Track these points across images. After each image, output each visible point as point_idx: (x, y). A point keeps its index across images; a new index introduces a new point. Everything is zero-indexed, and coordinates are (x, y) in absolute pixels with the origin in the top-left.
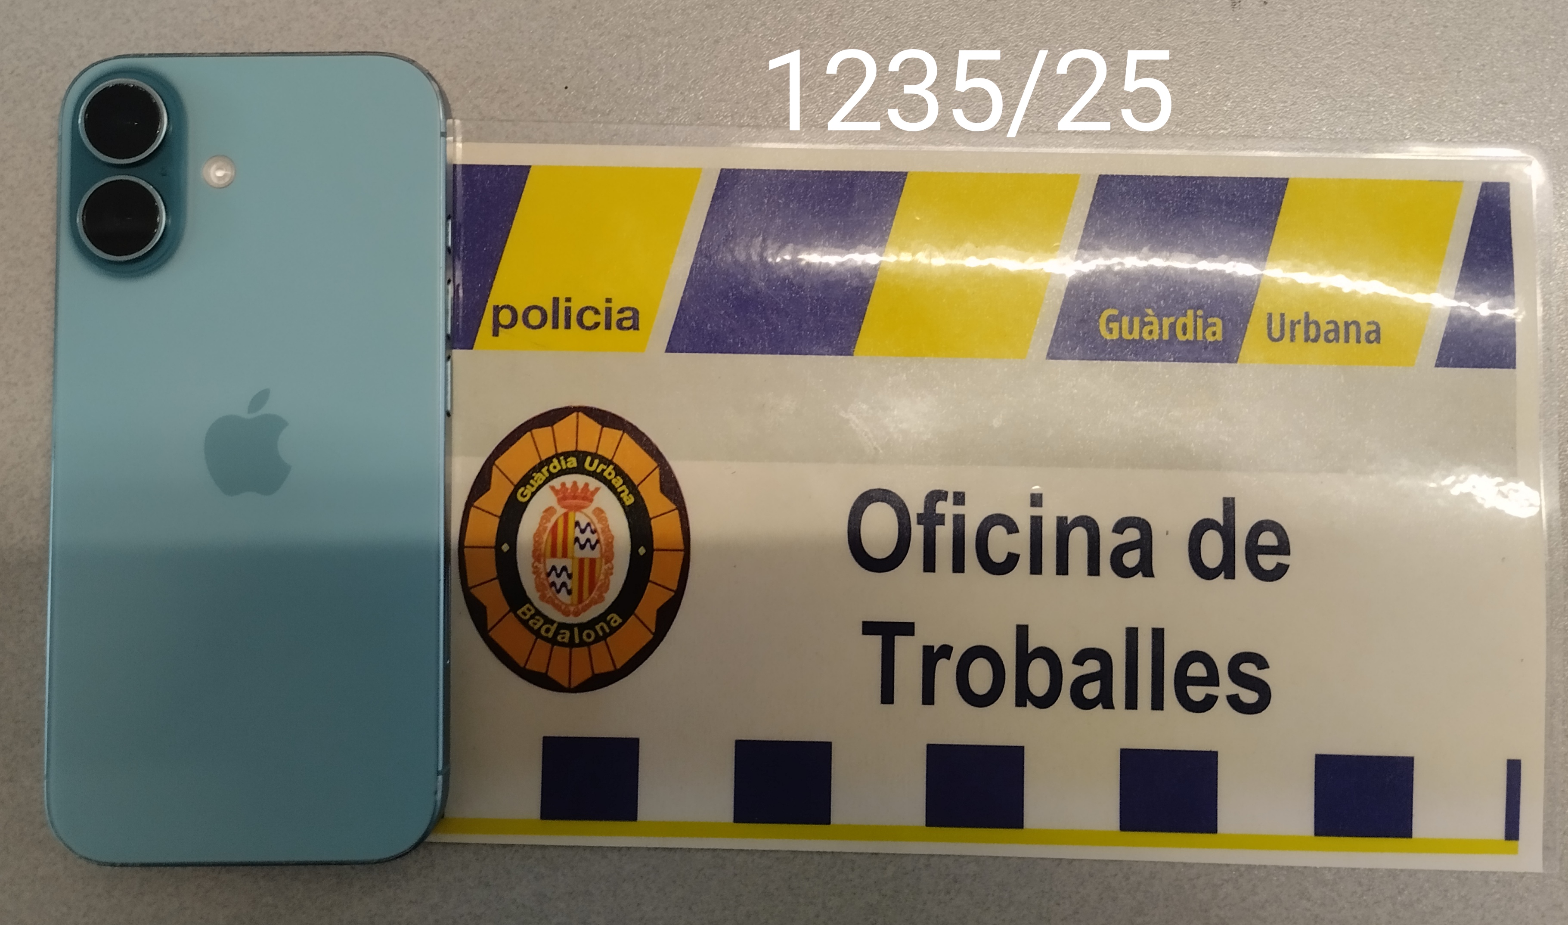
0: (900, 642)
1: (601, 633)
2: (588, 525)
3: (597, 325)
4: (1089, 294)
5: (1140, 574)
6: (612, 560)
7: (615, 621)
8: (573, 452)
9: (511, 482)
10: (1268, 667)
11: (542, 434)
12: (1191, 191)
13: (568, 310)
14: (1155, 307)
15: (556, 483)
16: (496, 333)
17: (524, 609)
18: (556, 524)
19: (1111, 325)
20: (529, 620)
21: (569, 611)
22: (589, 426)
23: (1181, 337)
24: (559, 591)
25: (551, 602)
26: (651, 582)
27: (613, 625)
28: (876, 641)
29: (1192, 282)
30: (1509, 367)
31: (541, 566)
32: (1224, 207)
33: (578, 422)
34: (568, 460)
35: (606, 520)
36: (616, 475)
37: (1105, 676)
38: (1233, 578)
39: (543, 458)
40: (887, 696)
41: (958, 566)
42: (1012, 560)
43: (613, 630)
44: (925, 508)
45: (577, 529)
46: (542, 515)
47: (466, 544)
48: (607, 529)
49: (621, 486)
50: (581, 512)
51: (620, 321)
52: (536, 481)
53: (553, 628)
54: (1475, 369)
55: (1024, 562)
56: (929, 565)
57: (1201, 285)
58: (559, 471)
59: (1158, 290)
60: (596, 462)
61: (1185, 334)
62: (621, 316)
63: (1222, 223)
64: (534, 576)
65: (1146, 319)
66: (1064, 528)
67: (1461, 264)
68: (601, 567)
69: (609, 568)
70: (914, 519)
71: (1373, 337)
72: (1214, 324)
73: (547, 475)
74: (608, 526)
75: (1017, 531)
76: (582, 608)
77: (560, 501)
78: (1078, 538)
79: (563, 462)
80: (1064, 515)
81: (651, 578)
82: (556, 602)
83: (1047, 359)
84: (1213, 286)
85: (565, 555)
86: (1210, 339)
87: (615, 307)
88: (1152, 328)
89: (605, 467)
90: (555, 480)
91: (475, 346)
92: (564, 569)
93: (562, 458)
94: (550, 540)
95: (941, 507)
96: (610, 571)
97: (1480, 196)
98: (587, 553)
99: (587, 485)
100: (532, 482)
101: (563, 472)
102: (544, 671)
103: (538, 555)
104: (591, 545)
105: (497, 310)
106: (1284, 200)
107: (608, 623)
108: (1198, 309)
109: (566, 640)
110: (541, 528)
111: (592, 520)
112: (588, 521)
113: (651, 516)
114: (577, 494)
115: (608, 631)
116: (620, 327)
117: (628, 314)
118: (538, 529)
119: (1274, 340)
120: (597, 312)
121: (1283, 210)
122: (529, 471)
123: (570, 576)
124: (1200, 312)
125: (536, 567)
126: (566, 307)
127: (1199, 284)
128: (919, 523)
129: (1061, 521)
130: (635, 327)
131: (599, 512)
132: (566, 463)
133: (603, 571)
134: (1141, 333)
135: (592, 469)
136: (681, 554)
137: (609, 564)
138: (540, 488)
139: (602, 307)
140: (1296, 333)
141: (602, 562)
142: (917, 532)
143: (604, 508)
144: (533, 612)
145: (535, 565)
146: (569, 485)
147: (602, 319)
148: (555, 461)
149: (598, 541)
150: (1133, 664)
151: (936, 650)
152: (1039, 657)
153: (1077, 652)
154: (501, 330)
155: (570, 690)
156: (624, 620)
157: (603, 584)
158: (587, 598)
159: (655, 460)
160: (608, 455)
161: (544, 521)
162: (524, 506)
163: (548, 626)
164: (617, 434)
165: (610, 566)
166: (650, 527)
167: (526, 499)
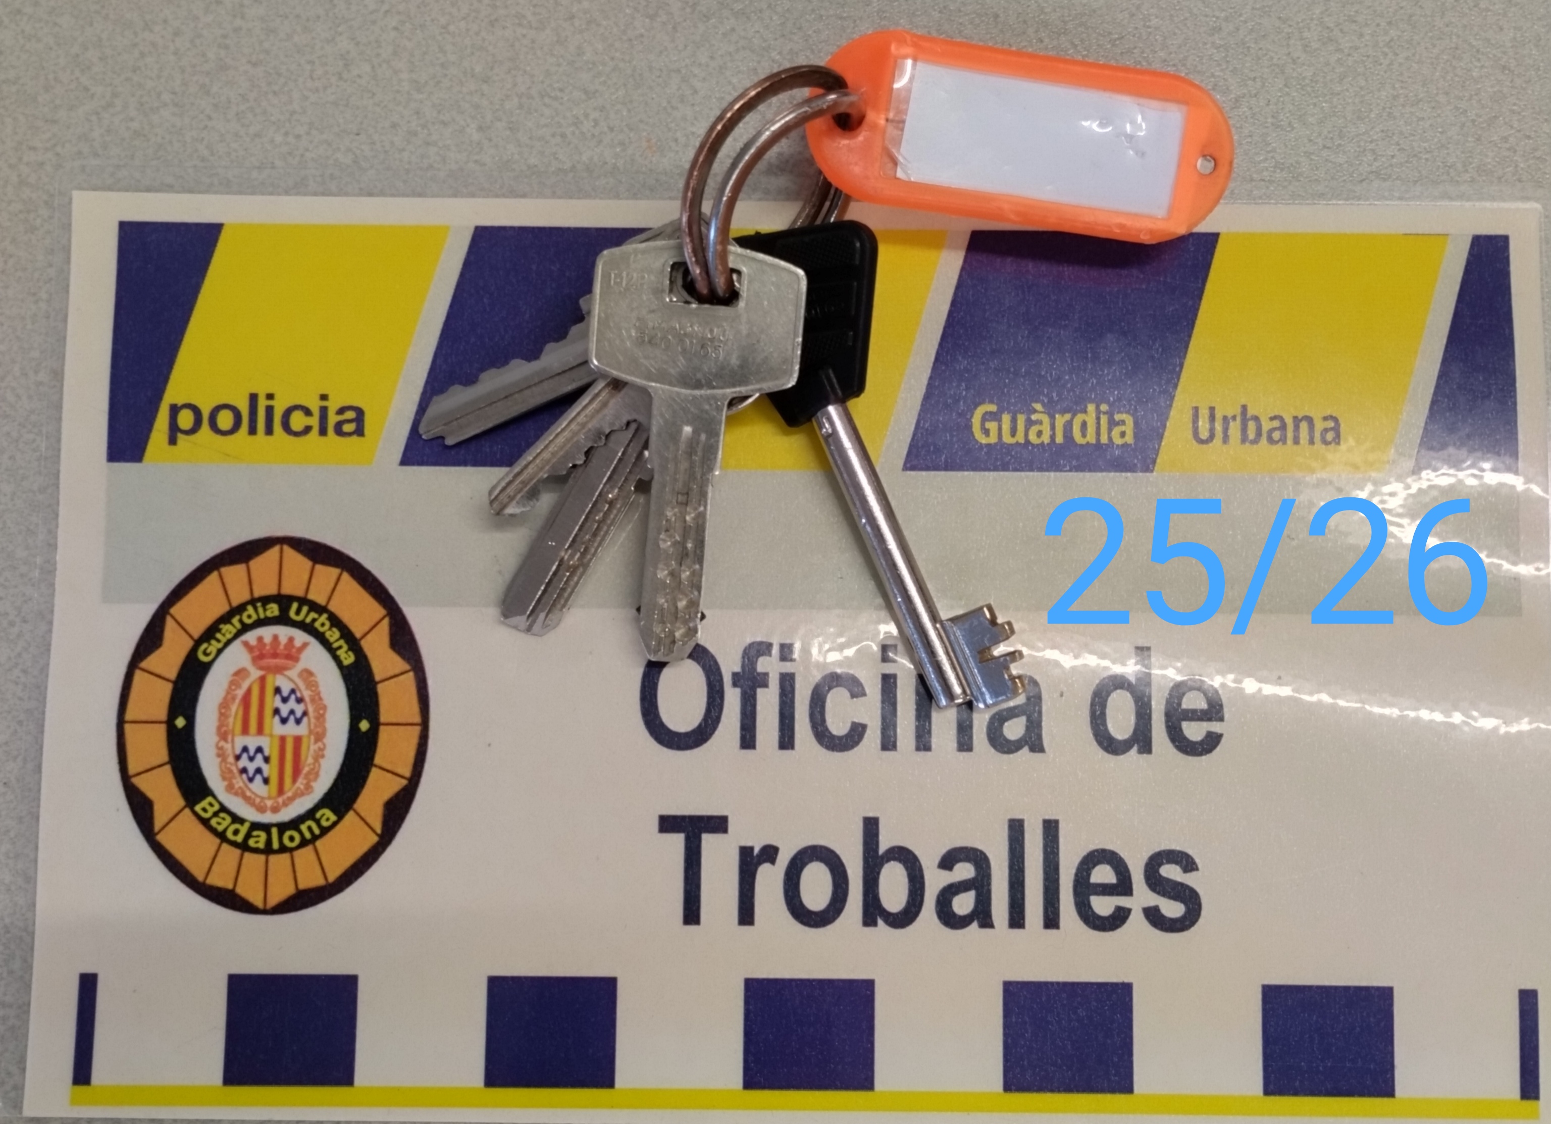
0: (708, 841)
1: (308, 835)
2: (293, 691)
3: (307, 430)
4: (957, 386)
5: (1026, 750)
6: (324, 737)
7: (328, 819)
8: (273, 596)
9: (191, 636)
10: (1197, 869)
11: (234, 573)
13: (270, 410)
14: (1046, 401)
15: (251, 637)
16: (173, 441)
17: (204, 803)
18: (249, 692)
19: (988, 425)
20: (209, 819)
21: (266, 805)
22: (297, 562)
23: (1079, 439)
24: (251, 780)
25: (242, 794)
26: (376, 766)
27: (325, 824)
28: (677, 841)
29: (1094, 368)
31: (228, 746)
32: (1135, 272)
33: (281, 558)
34: (268, 606)
35: (316, 685)
36: (331, 626)
37: (981, 883)
38: (1149, 751)
39: (235, 603)
40: (692, 915)
41: (786, 741)
42: (857, 733)
43: (325, 831)
44: (743, 665)
45: (278, 698)
46: (231, 678)
47: (129, 716)
48: (317, 698)
49: (337, 640)
50: (283, 674)
51: (339, 425)
52: (224, 635)
53: (244, 829)
55: (873, 736)
56: (748, 741)
57: (1106, 372)
58: (255, 621)
59: (1049, 379)
60: (305, 609)
61: (1084, 435)
62: (341, 418)
63: (1132, 292)
64: (219, 760)
65: (1034, 417)
67: (1445, 341)
68: (309, 748)
69: (319, 748)
70: (727, 679)
71: (1330, 436)
72: (1123, 422)
73: (238, 626)
74: (319, 694)
75: (864, 694)
76: (282, 802)
77: (255, 660)
79: (260, 610)
81: (377, 760)
82: (248, 794)
83: (903, 470)
84: (1121, 373)
85: (260, 731)
86: (1118, 441)
88: (1040, 429)
89: (316, 616)
90: (249, 633)
91: (144, 458)
92: (259, 750)
93: (259, 604)
94: (240, 713)
95: (763, 665)
96: (320, 753)
97: (1470, 252)
98: (291, 729)
99: (291, 640)
100: (218, 636)
101: (261, 623)
102: (230, 886)
103: (223, 734)
104: (296, 718)
105: (175, 410)
106: (1214, 260)
107: (318, 822)
108: (1101, 403)
110: (229, 696)
111: (296, 684)
112: (292, 686)
113: (377, 678)
114: (278, 651)
115: (317, 831)
116: (339, 431)
117: (350, 415)
118: (225, 698)
119: (1201, 442)
120: (308, 412)
121: (1212, 273)
122: (214, 622)
123: (267, 760)
124: (1104, 407)
125: (221, 748)
126: (267, 407)
127: (1102, 369)
130: (359, 432)
131: (307, 674)
132: (265, 610)
133: (312, 752)
134: (1026, 434)
135: (299, 618)
136: (417, 730)
137: (320, 744)
139: (315, 405)
140: (1230, 432)
141: (310, 740)
142: (732, 698)
143: (313, 669)
144: (217, 807)
145: (219, 745)
147: (314, 421)
148: (250, 609)
149: (305, 713)
150: (1019, 867)
151: (756, 851)
152: (895, 859)
153: (944, 851)
154: (180, 436)
155: (265, 912)
156: (340, 816)
157: (313, 769)
158: (290, 789)
159: (385, 607)
160: (321, 600)
161: (233, 687)
162: (207, 667)
163: (237, 826)
164: (334, 572)
165: (322, 746)
166: (376, 694)
167: (210, 658)
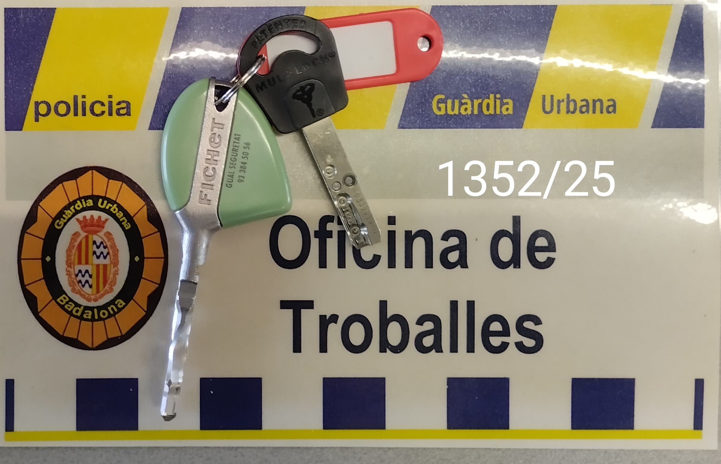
1: (112, 312)
2: (102, 243)
3: (103, 113)
4: (425, 86)
5: (459, 266)
6: (118, 265)
7: (121, 304)
8: (90, 196)
9: (51, 217)
10: (542, 324)
11: (70, 185)
12: (492, 15)
13: (84, 103)
14: (469, 92)
15: (80, 216)
16: (37, 120)
17: (61, 298)
18: (81, 242)
19: (440, 105)
20: (64, 305)
21: (91, 298)
22: (100, 179)
23: (485, 112)
24: (83, 286)
25: (79, 293)
26: (143, 278)
27: (120, 306)
28: (289, 313)
29: (493, 76)
30: (699, 127)
31: (72, 270)
32: (514, 26)
33: (92, 177)
34: (87, 201)
35: (113, 239)
36: (119, 210)
37: (437, 332)
38: (519, 267)
39: (71, 200)
40: (297, 348)
41: (342, 264)
42: (376, 259)
43: (120, 310)
44: (320, 227)
45: (95, 246)
46: (71, 237)
47: (22, 257)
48: (114, 245)
49: (122, 217)
50: (96, 235)
51: (118, 110)
52: (67, 216)
53: (81, 310)
54: (677, 129)
55: (384, 260)
56: (323, 264)
57: (499, 78)
58: (81, 209)
59: (471, 81)
60: (106, 202)
61: (488, 110)
62: (119, 107)
63: (513, 36)
64: (67, 276)
65: (463, 101)
66: (410, 237)
67: (670, 60)
68: (111, 270)
69: (116, 270)
70: (312, 234)
71: (611, 109)
72: (507, 103)
73: (74, 211)
74: (114, 244)
75: (379, 241)
76: (99, 296)
77: (82, 227)
78: (419, 244)
79: (84, 203)
80: (410, 230)
81: (143, 276)
82: (82, 293)
83: (398, 128)
84: (507, 78)
85: (87, 263)
86: (505, 113)
87: (115, 101)
88: (466, 107)
89: (111, 206)
90: (78, 215)
91: (24, 128)
92: (87, 271)
93: (83, 200)
94: (77, 255)
95: (330, 226)
96: (116, 273)
97: (683, 14)
98: (101, 261)
99: (100, 217)
100: (64, 216)
101: (84, 209)
102: (75, 337)
103: (69, 264)
104: (104, 256)
105: (37, 104)
106: (554, 20)
107: (116, 306)
108: (497, 94)
109: (90, 317)
110: (71, 246)
111: (103, 239)
112: (102, 240)
113: (142, 236)
114: (94, 223)
115: (116, 310)
116: (118, 114)
117: (124, 105)
118: (69, 247)
119: (546, 112)
120: (103, 104)
121: (553, 26)
122: (62, 210)
123: (91, 276)
124: (498, 96)
125: (69, 271)
126: (82, 102)
127: (497, 76)
128: (316, 237)
129: (408, 234)
130: (128, 114)
131: (108, 234)
132: (86, 203)
133: (112, 272)
134: (459, 110)
135: (103, 207)
136: (163, 260)
137: (116, 268)
138: (69, 219)
139: (106, 101)
140: (561, 108)
141: (111, 266)
142: (315, 243)
143: (111, 232)
144: (67, 299)
145: (68, 270)
146: (88, 217)
147: (106, 109)
148: (78, 201)
149: (108, 253)
150: (455, 324)
151: (328, 318)
152: (395, 320)
153: (419, 317)
154: (40, 117)
155: (92, 349)
156: (127, 302)
157: (112, 281)
158: (102, 290)
159: (144, 201)
160: (113, 198)
161: (73, 241)
163: (78, 308)
164: (119, 183)
165: (117, 269)
166: (142, 244)
167: (61, 227)
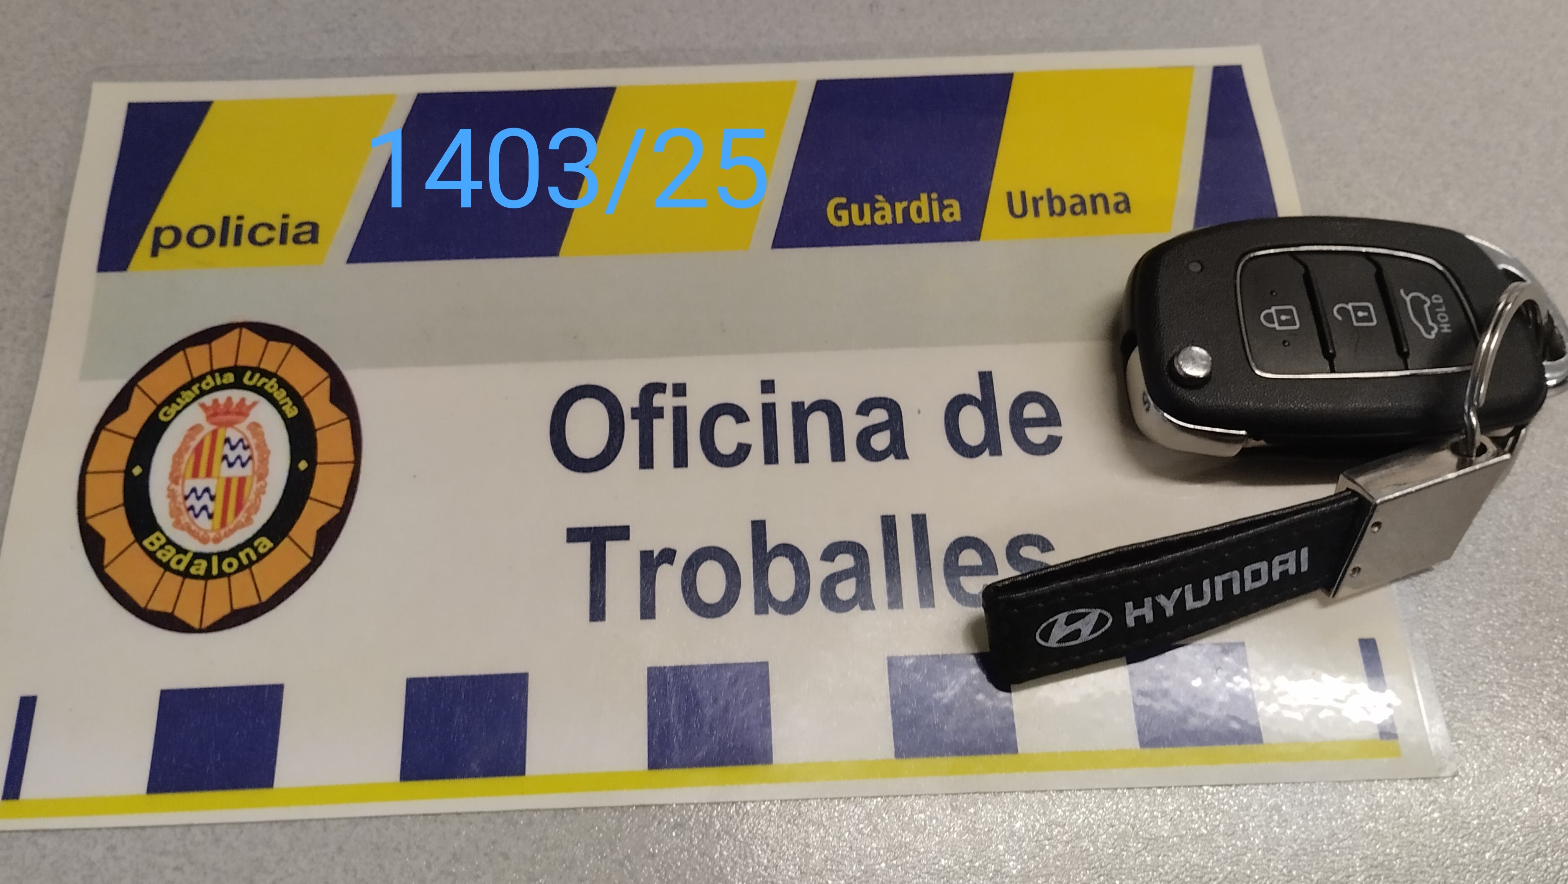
1: (245, 561)
2: (241, 440)
3: (270, 241)
5: (892, 457)
6: (265, 478)
7: (265, 546)
8: (230, 367)
9: (154, 402)
11: (198, 352)
13: (239, 228)
14: (885, 191)
15: (207, 400)
16: (154, 253)
18: (201, 443)
19: (840, 213)
21: (209, 537)
22: (253, 342)
23: (916, 220)
24: (197, 516)
25: (187, 528)
26: (311, 498)
27: (261, 550)
31: (178, 489)
33: (239, 338)
34: (225, 375)
35: (262, 434)
36: (279, 388)
37: (861, 571)
39: (195, 375)
41: (681, 459)
42: (743, 451)
44: (641, 401)
45: (227, 446)
46: (187, 432)
47: (91, 468)
48: (262, 445)
49: (284, 398)
50: (233, 427)
51: (297, 235)
52: (184, 399)
53: (186, 559)
55: (757, 451)
56: (646, 460)
58: (212, 388)
59: (887, 177)
60: (257, 375)
61: (919, 216)
62: (299, 230)
64: (168, 501)
65: (877, 205)
66: (801, 413)
68: (252, 486)
69: (261, 486)
70: (627, 413)
71: (1122, 207)
72: (951, 206)
73: (197, 392)
74: (264, 442)
75: (747, 419)
76: (225, 532)
77: (210, 417)
78: (818, 424)
79: (218, 378)
80: (800, 399)
81: (312, 495)
82: (193, 528)
83: (772, 248)
85: (209, 474)
86: (947, 219)
88: (883, 213)
89: (266, 380)
90: (206, 397)
91: (129, 268)
92: (207, 490)
93: (217, 374)
94: (192, 460)
95: (658, 400)
96: (262, 490)
97: (1213, 77)
98: (237, 471)
99: (243, 400)
100: (179, 400)
101: (216, 388)
102: (170, 610)
103: (175, 478)
104: (242, 462)
105: (158, 231)
106: (1011, 91)
107: (256, 550)
108: (932, 192)
110: (183, 447)
111: (244, 434)
112: (240, 436)
113: (317, 426)
114: (231, 409)
115: (254, 557)
116: (296, 240)
117: (308, 228)
118: (180, 449)
119: (1016, 216)
120: (271, 227)
121: (1011, 98)
122: (176, 390)
123: (212, 498)
124: (934, 196)
125: (172, 489)
126: (237, 225)
128: (633, 417)
129: (797, 407)
131: (255, 427)
132: (222, 378)
133: (254, 489)
134: (872, 218)
135: (251, 383)
136: (351, 467)
137: (262, 483)
138: (187, 405)
139: (277, 224)
140: (1040, 208)
141: (253, 480)
142: (632, 428)
143: (260, 422)
144: (163, 540)
145: (171, 487)
146: (222, 401)
147: (276, 234)
148: (209, 379)
149: (250, 458)
150: (894, 556)
151: (656, 554)
152: (781, 555)
153: (825, 546)
154: (161, 250)
155: (200, 631)
156: (276, 543)
157: (253, 504)
158: (233, 522)
159: (326, 370)
160: (272, 369)
161: (188, 440)
162: (166, 425)
163: (181, 556)
164: (285, 346)
165: (264, 484)
166: (315, 440)
167: (169, 418)
